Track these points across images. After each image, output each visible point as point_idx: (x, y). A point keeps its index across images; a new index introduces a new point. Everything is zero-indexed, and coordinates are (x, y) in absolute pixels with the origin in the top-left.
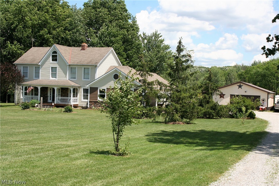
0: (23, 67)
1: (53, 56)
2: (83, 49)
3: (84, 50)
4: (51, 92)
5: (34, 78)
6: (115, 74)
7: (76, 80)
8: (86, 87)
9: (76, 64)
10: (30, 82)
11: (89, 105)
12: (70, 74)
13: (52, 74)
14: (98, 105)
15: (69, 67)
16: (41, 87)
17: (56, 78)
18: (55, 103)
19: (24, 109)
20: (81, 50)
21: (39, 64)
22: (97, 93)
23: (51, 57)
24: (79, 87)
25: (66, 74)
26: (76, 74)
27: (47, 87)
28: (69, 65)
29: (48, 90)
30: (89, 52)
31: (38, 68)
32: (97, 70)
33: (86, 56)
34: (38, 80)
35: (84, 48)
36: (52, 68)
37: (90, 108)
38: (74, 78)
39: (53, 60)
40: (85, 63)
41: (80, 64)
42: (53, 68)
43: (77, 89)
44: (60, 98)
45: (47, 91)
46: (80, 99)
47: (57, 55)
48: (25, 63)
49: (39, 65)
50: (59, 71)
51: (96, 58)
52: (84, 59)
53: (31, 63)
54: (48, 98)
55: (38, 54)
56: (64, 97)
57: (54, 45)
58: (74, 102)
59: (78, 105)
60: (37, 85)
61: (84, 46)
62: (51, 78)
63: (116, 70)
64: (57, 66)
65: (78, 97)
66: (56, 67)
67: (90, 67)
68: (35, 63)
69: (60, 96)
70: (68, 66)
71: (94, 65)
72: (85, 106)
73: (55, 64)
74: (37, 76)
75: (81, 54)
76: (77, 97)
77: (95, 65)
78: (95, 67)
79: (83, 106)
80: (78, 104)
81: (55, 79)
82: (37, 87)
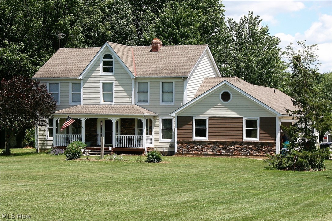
0: (50, 84)
1: (105, 63)
2: (155, 49)
3: (157, 50)
4: (101, 128)
5: (71, 103)
6: (224, 92)
7: (149, 104)
8: (171, 116)
9: (147, 75)
10: (66, 110)
11: (178, 148)
12: (137, 94)
13: (104, 94)
14: (193, 148)
15: (135, 82)
16: (87, 119)
17: (112, 101)
18: (114, 147)
19: (71, 159)
20: (151, 51)
21: (80, 77)
22: (191, 126)
23: (101, 64)
24: (155, 117)
25: (130, 94)
26: (149, 93)
27: (96, 119)
28: (136, 79)
29: (96, 123)
30: (167, 55)
31: (77, 84)
32: (187, 86)
33: (163, 62)
34: (79, 106)
35: (157, 47)
36: (103, 83)
37: (180, 153)
38: (144, 101)
39: (105, 70)
40: (164, 74)
41: (155, 76)
42: (105, 85)
43: (151, 120)
44: (120, 136)
45: (96, 125)
46: (157, 139)
47: (112, 62)
48: (54, 76)
49: (80, 80)
50: (117, 89)
51: (182, 64)
52: (160, 67)
53: (64, 77)
54: (97, 138)
55: (74, 61)
56: (128, 136)
57: (106, 44)
58: (147, 143)
59: (153, 149)
60: (80, 116)
61: (157, 43)
62: (102, 102)
63: (225, 84)
64: (113, 80)
65: (153, 134)
66: (112, 83)
67: (174, 81)
68: (70, 76)
69: (119, 133)
70: (133, 81)
71: (181, 76)
72: (167, 150)
73: (109, 77)
74: (77, 99)
75: (153, 57)
76: (151, 134)
77: (184, 76)
78: (184, 79)
79: (162, 150)
80: (153, 147)
81: (109, 103)
82: (80, 119)
